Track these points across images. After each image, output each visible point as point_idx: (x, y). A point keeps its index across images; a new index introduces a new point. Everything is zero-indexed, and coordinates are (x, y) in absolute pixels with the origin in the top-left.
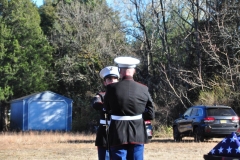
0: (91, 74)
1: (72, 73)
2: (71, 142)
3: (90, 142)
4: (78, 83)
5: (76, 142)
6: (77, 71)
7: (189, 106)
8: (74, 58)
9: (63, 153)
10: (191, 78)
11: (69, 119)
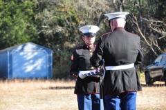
0: (69, 27)
1: (51, 26)
2: (52, 88)
3: (70, 88)
4: (57, 35)
5: (57, 88)
6: (55, 24)
7: (159, 53)
8: (52, 12)
9: (46, 99)
10: (160, 28)
11: (50, 68)
